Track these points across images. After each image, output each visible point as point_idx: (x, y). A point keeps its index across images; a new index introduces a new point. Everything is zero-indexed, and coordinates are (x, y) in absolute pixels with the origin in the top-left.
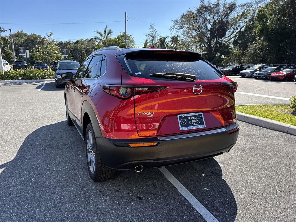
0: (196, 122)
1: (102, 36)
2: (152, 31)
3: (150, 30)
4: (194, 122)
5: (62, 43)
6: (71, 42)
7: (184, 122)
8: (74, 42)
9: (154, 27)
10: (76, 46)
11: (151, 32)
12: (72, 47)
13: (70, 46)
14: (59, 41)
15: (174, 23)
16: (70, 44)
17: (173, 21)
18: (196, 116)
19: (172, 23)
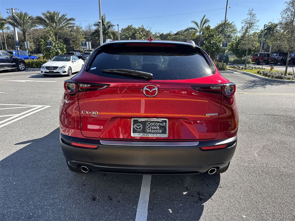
0: (155, 129)
1: (198, 26)
2: (250, 17)
3: (249, 16)
4: (153, 129)
5: (163, 35)
6: (172, 34)
7: (138, 128)
8: (175, 33)
9: (253, 12)
10: (176, 37)
11: (249, 19)
12: (172, 38)
13: (170, 37)
14: (161, 33)
15: (288, 5)
16: (171, 35)
17: (286, 2)
18: (158, 122)
19: (286, 5)
